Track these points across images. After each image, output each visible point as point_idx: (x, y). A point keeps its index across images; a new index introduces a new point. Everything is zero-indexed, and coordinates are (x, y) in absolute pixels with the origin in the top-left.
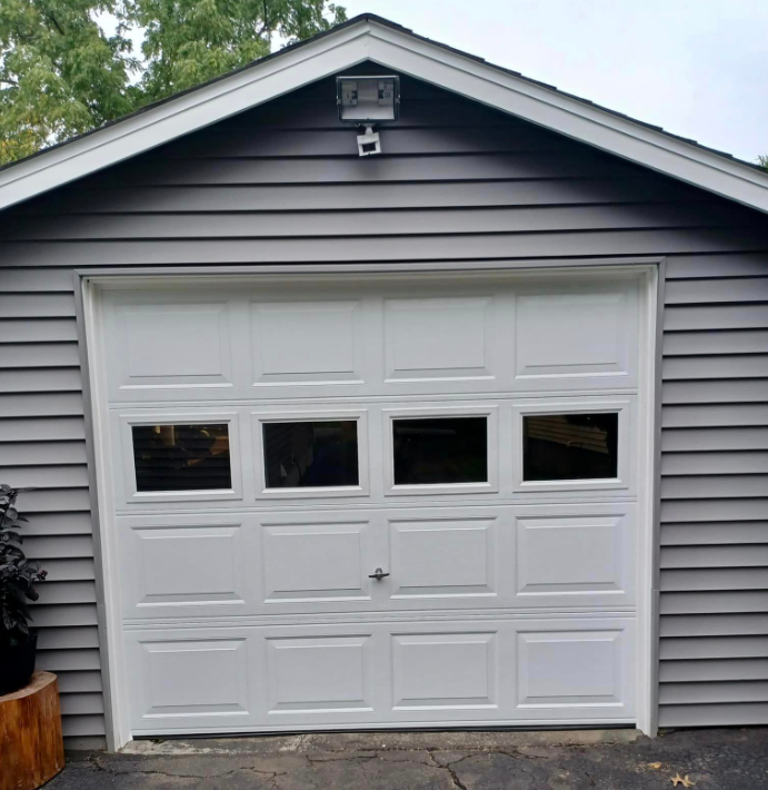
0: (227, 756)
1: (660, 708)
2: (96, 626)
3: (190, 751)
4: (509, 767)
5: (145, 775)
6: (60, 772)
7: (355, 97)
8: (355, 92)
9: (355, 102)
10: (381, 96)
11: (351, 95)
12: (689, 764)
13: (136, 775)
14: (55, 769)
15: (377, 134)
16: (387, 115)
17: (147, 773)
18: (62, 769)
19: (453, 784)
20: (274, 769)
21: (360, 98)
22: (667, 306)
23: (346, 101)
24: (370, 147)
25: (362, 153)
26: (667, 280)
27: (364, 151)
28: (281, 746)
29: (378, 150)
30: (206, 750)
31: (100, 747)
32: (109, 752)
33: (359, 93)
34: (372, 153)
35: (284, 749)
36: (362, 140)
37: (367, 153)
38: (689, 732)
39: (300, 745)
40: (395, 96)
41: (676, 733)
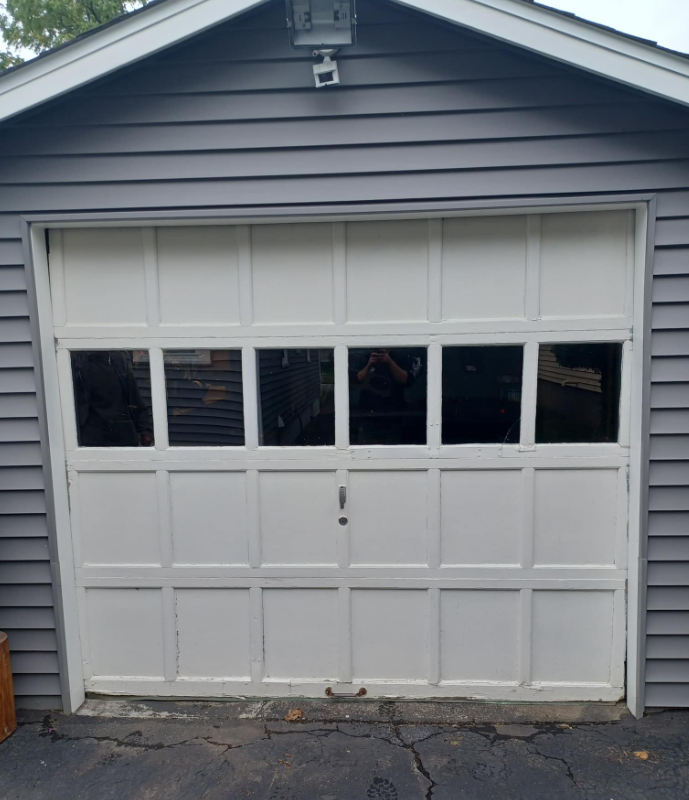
0: (182, 722)
1: (646, 686)
2: (50, 584)
3: (147, 714)
4: (479, 748)
5: (96, 742)
6: (9, 737)
7: (309, 20)
8: (309, 14)
9: (308, 26)
10: (336, 18)
11: (304, 17)
12: (681, 754)
13: (87, 742)
14: (3, 733)
15: (335, 62)
16: (343, 39)
17: (99, 739)
18: (13, 733)
19: (416, 770)
20: (229, 741)
21: (314, 21)
22: (658, 248)
23: (299, 26)
24: (328, 76)
25: (318, 84)
26: (658, 219)
27: (321, 81)
28: (241, 713)
29: (336, 80)
30: (164, 714)
31: (57, 708)
32: (66, 713)
33: (313, 14)
34: (329, 83)
35: (244, 716)
36: (319, 69)
37: (323, 84)
38: (680, 713)
39: (261, 712)
40: (352, 16)
41: (665, 714)
